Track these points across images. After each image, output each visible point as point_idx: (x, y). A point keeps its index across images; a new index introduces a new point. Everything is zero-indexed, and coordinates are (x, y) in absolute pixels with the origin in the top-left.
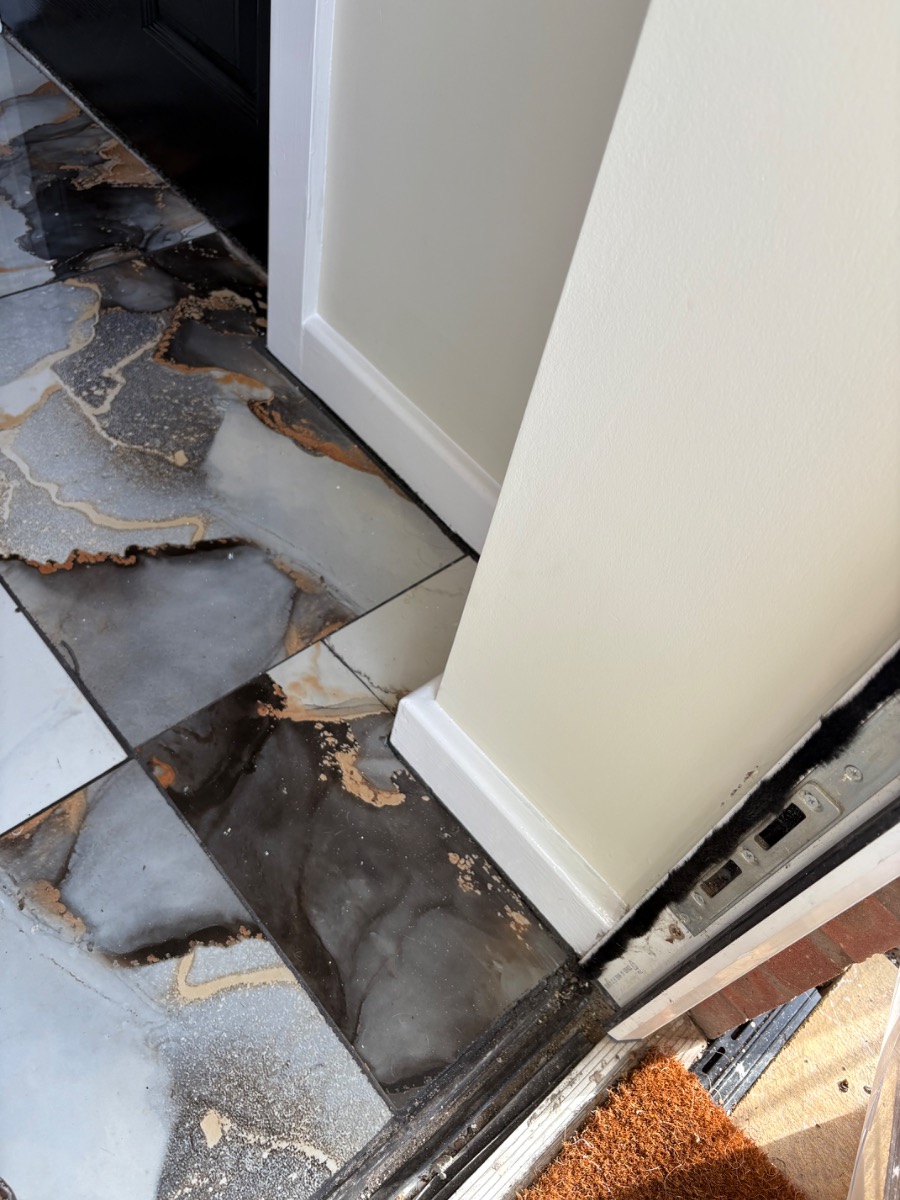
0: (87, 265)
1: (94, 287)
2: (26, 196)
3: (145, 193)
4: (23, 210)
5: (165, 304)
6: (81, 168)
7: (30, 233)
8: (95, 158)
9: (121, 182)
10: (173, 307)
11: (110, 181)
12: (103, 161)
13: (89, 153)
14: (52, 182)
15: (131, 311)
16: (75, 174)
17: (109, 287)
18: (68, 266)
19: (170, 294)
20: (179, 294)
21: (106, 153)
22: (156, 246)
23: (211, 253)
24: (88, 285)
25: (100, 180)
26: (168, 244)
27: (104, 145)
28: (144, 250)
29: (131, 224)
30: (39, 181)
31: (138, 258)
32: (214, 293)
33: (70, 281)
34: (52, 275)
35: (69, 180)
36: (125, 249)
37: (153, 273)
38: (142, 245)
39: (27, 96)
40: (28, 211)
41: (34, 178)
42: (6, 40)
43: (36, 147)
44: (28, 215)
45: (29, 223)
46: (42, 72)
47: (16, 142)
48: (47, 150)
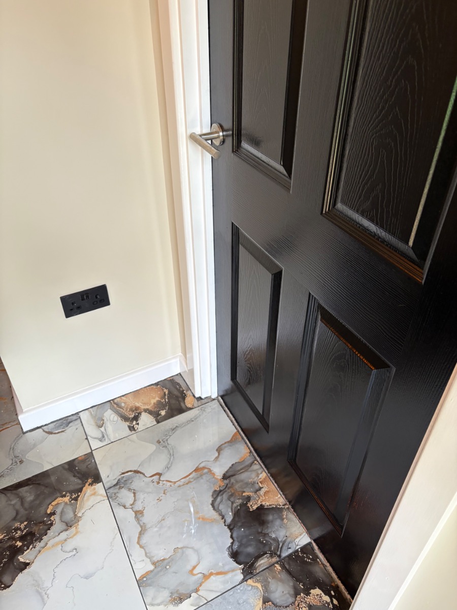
0: (256, 569)
1: (259, 585)
2: (229, 517)
3: (277, 510)
4: (229, 526)
5: (291, 600)
6: (251, 494)
7: (232, 543)
8: (257, 487)
9: (268, 504)
10: (294, 603)
11: (263, 503)
12: (260, 489)
13: (254, 483)
14: (240, 505)
15: (276, 605)
16: (249, 498)
17: (266, 587)
18: (249, 571)
19: (292, 592)
20: (297, 593)
21: (261, 482)
22: (285, 554)
23: (309, 558)
24: (256, 584)
25: (259, 503)
26: (290, 551)
27: (260, 476)
28: (279, 556)
29: (274, 536)
30: (235, 505)
31: (277, 563)
32: (312, 591)
33: (250, 582)
34: (242, 577)
35: (247, 503)
36: (271, 556)
37: (284, 575)
38: (278, 553)
39: (228, 442)
40: (231, 527)
41: (233, 503)
42: (219, 401)
43: (233, 480)
44: (231, 530)
45: (232, 537)
46: (233, 425)
47: (225, 477)
48: (237, 482)
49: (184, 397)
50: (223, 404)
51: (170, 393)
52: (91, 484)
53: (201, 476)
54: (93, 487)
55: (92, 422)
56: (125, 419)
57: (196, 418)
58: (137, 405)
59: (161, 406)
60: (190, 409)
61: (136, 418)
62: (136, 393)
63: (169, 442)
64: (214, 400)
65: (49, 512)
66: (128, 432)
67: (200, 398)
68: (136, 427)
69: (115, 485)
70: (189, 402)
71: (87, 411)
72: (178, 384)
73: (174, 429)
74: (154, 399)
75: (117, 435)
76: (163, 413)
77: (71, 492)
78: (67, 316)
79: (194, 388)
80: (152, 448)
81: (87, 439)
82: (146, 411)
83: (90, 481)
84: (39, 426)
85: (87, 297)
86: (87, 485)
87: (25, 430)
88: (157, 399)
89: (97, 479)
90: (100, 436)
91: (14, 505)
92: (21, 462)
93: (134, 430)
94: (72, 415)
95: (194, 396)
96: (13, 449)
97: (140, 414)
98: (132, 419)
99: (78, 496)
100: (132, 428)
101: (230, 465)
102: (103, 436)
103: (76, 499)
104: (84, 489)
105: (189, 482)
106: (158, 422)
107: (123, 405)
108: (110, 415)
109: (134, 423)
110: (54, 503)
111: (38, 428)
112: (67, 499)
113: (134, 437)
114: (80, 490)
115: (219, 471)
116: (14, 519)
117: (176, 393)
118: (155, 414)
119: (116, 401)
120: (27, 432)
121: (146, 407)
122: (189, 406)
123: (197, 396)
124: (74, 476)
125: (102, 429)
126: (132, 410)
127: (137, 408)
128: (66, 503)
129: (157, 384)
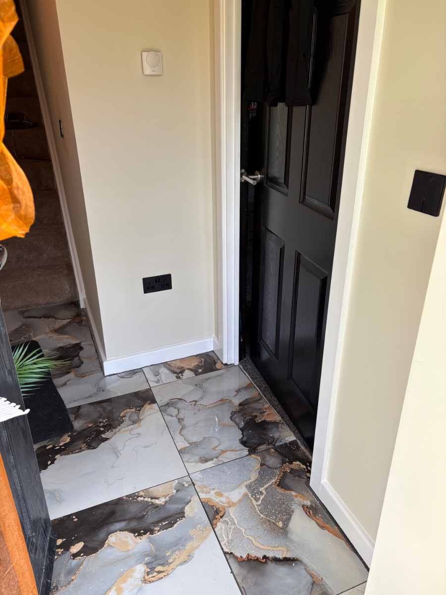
0: (257, 450)
1: (259, 458)
2: (242, 424)
3: (275, 424)
4: (241, 429)
5: (279, 466)
6: (258, 414)
7: (243, 438)
8: (262, 411)
9: (269, 420)
10: (281, 467)
11: (266, 419)
12: (264, 412)
13: (261, 409)
14: (250, 419)
15: (269, 467)
16: (256, 416)
17: (263, 458)
18: (252, 450)
19: (280, 462)
20: (283, 462)
21: (265, 409)
22: (278, 444)
23: (294, 447)
24: (257, 457)
25: (263, 419)
26: (281, 443)
27: (265, 406)
28: (274, 445)
29: (271, 435)
30: (246, 419)
31: (272, 448)
32: (294, 463)
33: (253, 456)
34: (248, 453)
35: (254, 419)
36: (269, 445)
37: (276, 454)
38: (274, 444)
39: (244, 388)
40: (242, 430)
41: (244, 418)
42: (239, 367)
43: (246, 407)
44: (242, 431)
45: (242, 434)
46: (249, 379)
47: (240, 405)
48: (249, 408)
49: (215, 363)
50: (243, 369)
51: (205, 360)
52: (150, 404)
53: (224, 403)
54: (151, 405)
55: (151, 373)
56: (174, 372)
57: (223, 374)
58: (182, 365)
59: (198, 367)
60: (219, 369)
61: (182, 372)
62: (182, 360)
63: (203, 385)
64: (235, 366)
65: (121, 415)
66: (176, 379)
67: (226, 364)
68: (181, 377)
69: (165, 405)
70: (218, 366)
71: (148, 368)
72: (211, 356)
73: (207, 379)
74: (194, 363)
75: (168, 380)
76: (200, 371)
77: (136, 407)
78: (145, 292)
79: (222, 358)
80: (192, 388)
81: (147, 381)
82: (188, 369)
83: (148, 402)
84: (115, 373)
85: (159, 281)
86: (146, 404)
87: (106, 375)
88: (196, 363)
89: (153, 401)
90: (157, 380)
91: (99, 411)
92: (103, 391)
93: (180, 378)
94: (138, 369)
95: (222, 363)
96: (97, 384)
97: (184, 370)
98: (178, 372)
99: (141, 409)
100: (178, 377)
101: (245, 399)
102: (159, 381)
103: (139, 410)
104: (145, 406)
105: (216, 406)
106: (196, 375)
107: (173, 365)
108: (164, 371)
109: (180, 375)
110: (124, 412)
111: (114, 374)
112: (133, 410)
113: (180, 381)
114: (143, 406)
115: (237, 401)
116: (99, 417)
117: (209, 361)
118: (195, 371)
119: (168, 363)
120: (107, 376)
121: (189, 367)
122: (218, 368)
123: (224, 362)
124: (138, 399)
125: (158, 377)
126: (178, 368)
127: (182, 367)
128: (133, 412)
129: (196, 356)
